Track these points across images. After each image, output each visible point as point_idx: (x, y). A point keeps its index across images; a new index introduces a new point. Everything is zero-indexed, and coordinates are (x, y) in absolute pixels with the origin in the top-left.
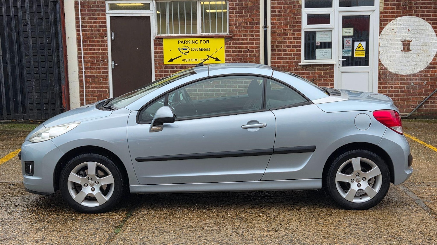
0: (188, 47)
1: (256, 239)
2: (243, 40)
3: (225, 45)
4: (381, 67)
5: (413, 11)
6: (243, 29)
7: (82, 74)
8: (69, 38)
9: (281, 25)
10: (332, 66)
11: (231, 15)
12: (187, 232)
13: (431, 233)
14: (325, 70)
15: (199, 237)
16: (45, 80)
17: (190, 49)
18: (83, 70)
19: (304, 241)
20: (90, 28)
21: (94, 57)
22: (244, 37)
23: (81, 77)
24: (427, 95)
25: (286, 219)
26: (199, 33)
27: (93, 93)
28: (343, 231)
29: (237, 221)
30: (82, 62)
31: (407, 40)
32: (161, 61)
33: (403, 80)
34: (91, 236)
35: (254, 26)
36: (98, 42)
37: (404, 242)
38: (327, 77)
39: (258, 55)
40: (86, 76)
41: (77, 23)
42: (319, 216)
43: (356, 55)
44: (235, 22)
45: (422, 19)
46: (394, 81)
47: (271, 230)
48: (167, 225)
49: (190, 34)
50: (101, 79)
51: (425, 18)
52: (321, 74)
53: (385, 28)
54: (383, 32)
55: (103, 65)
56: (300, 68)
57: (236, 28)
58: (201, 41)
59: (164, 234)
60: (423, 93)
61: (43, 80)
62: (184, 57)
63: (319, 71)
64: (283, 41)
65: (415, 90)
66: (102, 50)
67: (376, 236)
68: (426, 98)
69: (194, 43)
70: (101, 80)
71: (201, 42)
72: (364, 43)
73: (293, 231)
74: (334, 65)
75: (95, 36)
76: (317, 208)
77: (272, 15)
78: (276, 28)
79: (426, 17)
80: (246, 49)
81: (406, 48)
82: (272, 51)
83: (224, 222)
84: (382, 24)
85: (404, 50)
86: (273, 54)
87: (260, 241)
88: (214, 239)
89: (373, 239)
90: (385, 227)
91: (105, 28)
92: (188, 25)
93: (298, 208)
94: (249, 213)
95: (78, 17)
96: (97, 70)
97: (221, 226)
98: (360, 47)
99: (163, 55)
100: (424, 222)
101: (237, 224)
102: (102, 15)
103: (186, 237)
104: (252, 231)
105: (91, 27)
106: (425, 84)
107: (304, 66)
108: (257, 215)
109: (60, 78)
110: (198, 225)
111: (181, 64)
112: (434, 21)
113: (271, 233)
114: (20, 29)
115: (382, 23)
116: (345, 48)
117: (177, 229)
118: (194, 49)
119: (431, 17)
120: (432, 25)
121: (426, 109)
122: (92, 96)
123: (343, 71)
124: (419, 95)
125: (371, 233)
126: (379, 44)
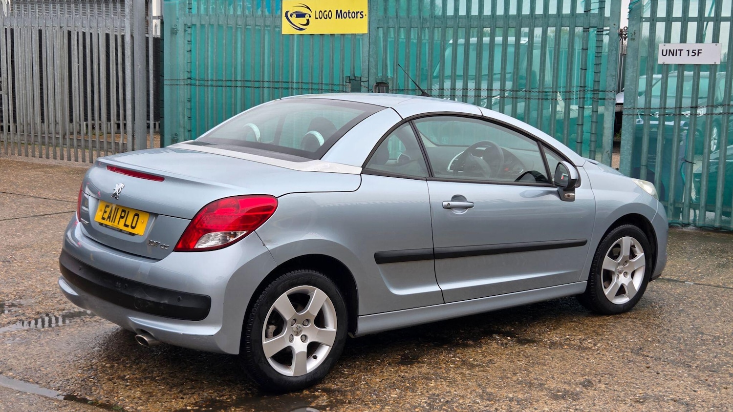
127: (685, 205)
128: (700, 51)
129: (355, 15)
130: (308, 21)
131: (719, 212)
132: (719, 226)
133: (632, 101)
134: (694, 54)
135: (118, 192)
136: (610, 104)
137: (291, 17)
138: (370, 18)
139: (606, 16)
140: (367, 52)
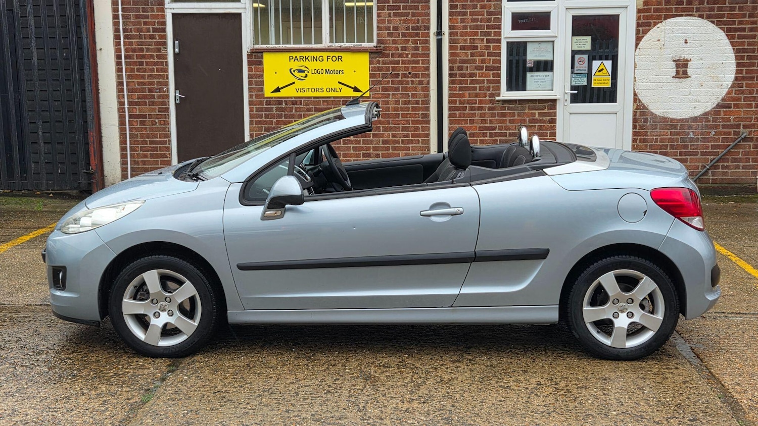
0: (306, 67)
1: (386, 416)
2: (400, 55)
3: (370, 64)
4: (638, 106)
5: (693, 8)
6: (401, 36)
7: (124, 112)
8: (101, 49)
9: (466, 31)
10: (553, 102)
11: (380, 13)
12: (268, 402)
13: (696, 407)
14: (541, 110)
15: (287, 411)
16: (61, 122)
17: (310, 71)
18: (126, 106)
19: (472, 420)
20: (138, 34)
21: (144, 84)
22: (402, 50)
23: (121, 117)
24: (717, 154)
25: (447, 377)
26: (326, 42)
27: (142, 145)
28: (543, 401)
29: (360, 380)
30: (123, 92)
31: (683, 59)
32: (260, 91)
33: (675, 127)
34: (98, 408)
35: (420, 32)
36: (152, 56)
37: (647, 424)
38: (544, 122)
39: (426, 82)
40: (130, 116)
41: (116, 24)
42: (505, 373)
43: (595, 83)
44: (387, 25)
45: (710, 23)
46: (660, 129)
47: (416, 400)
48: (235, 388)
49: (310, 44)
50: (157, 121)
51: (715, 20)
52: (535, 117)
53: (644, 37)
54: (642, 43)
55: (159, 97)
56: (499, 105)
57: (390, 35)
58: (328, 57)
59: (227, 406)
60: (710, 150)
61: (56, 121)
62: (299, 84)
63: (531, 112)
64: (469, 58)
65: (696, 145)
66: (158, 71)
67: (598, 413)
68: (714, 159)
69: (317, 61)
70: (156, 123)
71: (327, 59)
72: (608, 64)
73: (455, 402)
74: (558, 101)
75: (147, 47)
76: (504, 358)
77: (451, 14)
78: (457, 36)
79: (717, 18)
80: (405, 72)
81: (681, 73)
82: (450, 75)
83: (337, 382)
84: (641, 30)
85: (677, 76)
86: (452, 80)
87: (393, 420)
88: (314, 415)
89: (593, 417)
90: (617, 395)
91: (164, 34)
92: (308, 28)
93: (470, 357)
94: (384, 366)
95: (116, 14)
96: (149, 106)
97: (329, 391)
98: (602, 70)
99: (263, 81)
100: (687, 387)
101: (358, 388)
102: (158, 10)
103: (266, 410)
104: (382, 401)
105: (139, 30)
106: (713, 135)
107: (505, 101)
108: (396, 371)
109: (86, 119)
110: (290, 389)
111: (294, 97)
112: (730, 26)
113: (415, 404)
114: (17, 34)
115: (641, 28)
116: (576, 72)
117: (251, 396)
118: (317, 72)
119: (725, 19)
120: (727, 32)
121: (714, 178)
122: (141, 151)
123: (572, 111)
124: (703, 154)
125: (591, 405)
126: (635, 64)
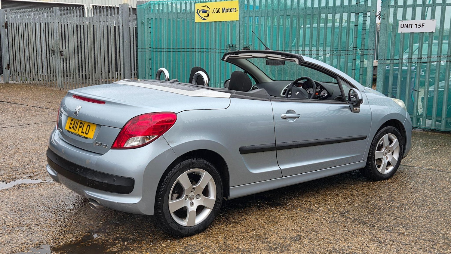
127: (414, 116)
128: (423, 25)
129: (232, 10)
130: (208, 14)
131: (434, 120)
132: (434, 128)
133: (383, 55)
134: (419, 26)
135: (77, 111)
136: (371, 57)
137: (200, 12)
138: (240, 11)
139: (368, 5)
140: (239, 31)
